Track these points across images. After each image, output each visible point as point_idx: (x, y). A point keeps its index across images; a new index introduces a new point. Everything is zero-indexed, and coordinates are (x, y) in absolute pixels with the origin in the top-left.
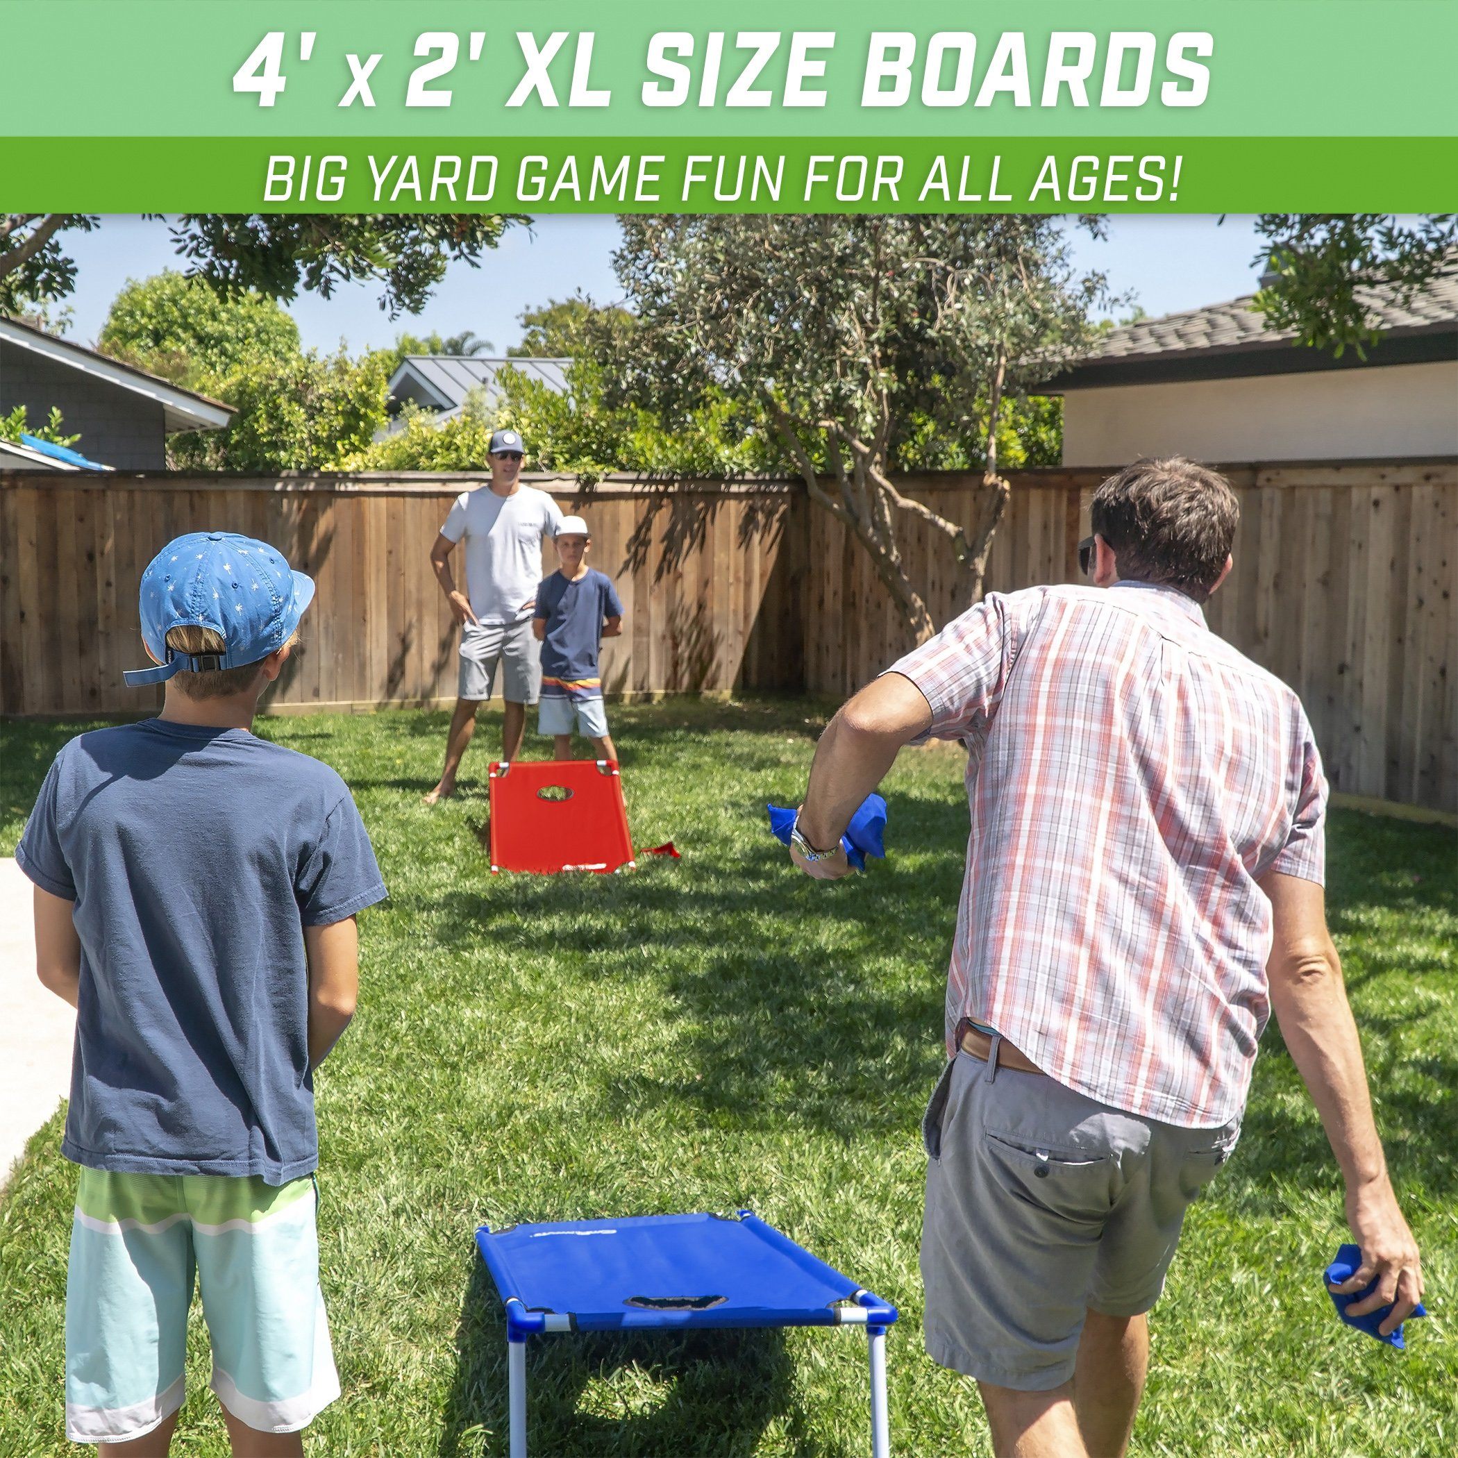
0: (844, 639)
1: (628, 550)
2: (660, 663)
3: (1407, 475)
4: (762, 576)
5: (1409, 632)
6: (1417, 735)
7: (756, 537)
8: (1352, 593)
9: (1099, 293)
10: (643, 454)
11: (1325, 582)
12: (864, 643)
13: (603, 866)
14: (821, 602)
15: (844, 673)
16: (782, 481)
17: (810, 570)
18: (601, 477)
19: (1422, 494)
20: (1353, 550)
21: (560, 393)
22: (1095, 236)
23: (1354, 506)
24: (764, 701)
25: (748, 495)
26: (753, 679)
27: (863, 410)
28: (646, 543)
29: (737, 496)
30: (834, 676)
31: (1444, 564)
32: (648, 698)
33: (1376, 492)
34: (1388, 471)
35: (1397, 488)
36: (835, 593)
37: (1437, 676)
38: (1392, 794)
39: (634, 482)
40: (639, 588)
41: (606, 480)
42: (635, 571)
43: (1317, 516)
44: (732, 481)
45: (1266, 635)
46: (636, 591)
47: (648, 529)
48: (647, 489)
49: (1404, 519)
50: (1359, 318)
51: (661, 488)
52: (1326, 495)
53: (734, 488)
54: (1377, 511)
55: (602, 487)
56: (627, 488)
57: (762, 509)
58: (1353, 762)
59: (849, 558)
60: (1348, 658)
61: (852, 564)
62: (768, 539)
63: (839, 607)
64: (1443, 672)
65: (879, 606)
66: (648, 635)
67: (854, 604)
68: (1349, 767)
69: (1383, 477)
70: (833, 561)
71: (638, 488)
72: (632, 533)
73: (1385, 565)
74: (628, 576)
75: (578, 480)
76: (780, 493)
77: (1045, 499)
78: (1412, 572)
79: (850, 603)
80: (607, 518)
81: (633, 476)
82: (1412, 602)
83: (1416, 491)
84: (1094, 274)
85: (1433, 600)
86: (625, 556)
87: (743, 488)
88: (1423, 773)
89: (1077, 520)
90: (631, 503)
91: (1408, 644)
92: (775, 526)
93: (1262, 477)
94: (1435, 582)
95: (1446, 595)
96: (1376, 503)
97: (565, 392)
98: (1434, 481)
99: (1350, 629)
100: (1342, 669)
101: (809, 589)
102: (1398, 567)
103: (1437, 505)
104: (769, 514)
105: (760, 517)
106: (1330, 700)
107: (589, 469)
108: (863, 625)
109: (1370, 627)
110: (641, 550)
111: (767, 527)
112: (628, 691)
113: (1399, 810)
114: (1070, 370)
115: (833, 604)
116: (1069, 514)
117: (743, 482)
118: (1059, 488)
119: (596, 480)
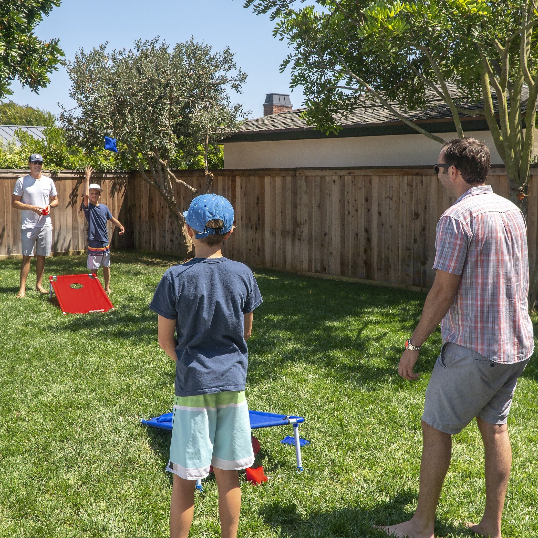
0: (150, 230)
1: (70, 198)
2: (82, 240)
3: (343, 173)
4: (118, 207)
5: (346, 222)
6: (350, 256)
7: (116, 193)
8: (328, 210)
9: (240, 111)
10: (74, 163)
11: (319, 206)
12: (157, 231)
13: (103, 310)
14: (140, 217)
15: (150, 242)
16: (125, 173)
17: (135, 205)
18: (59, 171)
19: (348, 179)
20: (328, 196)
21: (41, 140)
22: (237, 92)
23: (327, 182)
24: (121, 252)
25: (113, 178)
26: (116, 244)
27: (171, 149)
28: (76, 195)
29: (109, 178)
30: (146, 243)
31: (356, 200)
32: (79, 253)
33: (334, 178)
34: (337, 171)
35: (340, 177)
36: (146, 213)
37: (355, 236)
38: (343, 274)
39: (71, 173)
40: (74, 212)
41: (61, 173)
42: (73, 206)
43: (316, 186)
44: (107, 173)
45: (301, 224)
46: (73, 213)
47: (77, 191)
48: (76, 176)
49: (343, 186)
50: (333, 123)
51: (81, 175)
52: (318, 179)
53: (108, 176)
54: (334, 184)
55: (59, 175)
56: (69, 175)
57: (118, 183)
58: (330, 264)
59: (151, 200)
60: (327, 232)
61: (152, 202)
62: (121, 194)
63: (147, 218)
64: (357, 235)
65: (163, 217)
66: (78, 230)
67: (153, 217)
68: (329, 266)
69: (336, 173)
70: (144, 202)
71: (73, 175)
72: (71, 192)
73: (338, 201)
74: (70, 208)
75: (51, 172)
76: (125, 177)
77: (224, 180)
78: (346, 203)
79: (151, 216)
80: (62, 187)
81: (71, 171)
82: (346, 213)
83: (346, 177)
84: (238, 105)
85: (353, 212)
86: (68, 200)
87: (112, 176)
88: (352, 266)
89: (235, 187)
90: (70, 181)
91: (346, 226)
92: (123, 189)
93: (298, 173)
94: (353, 206)
95: (357, 210)
96: (334, 181)
97: (43, 139)
98: (352, 174)
99: (328, 221)
100: (326, 235)
101: (135, 212)
102: (342, 201)
103: (353, 182)
104: (121, 185)
105: (117, 186)
106: (322, 244)
107: (54, 169)
108: (157, 224)
109: (334, 221)
110: (75, 198)
111: (120, 189)
112: (71, 251)
113: (345, 279)
114: (230, 136)
115: (145, 217)
116: (232, 185)
117: (111, 173)
118: (228, 176)
119: (57, 173)
